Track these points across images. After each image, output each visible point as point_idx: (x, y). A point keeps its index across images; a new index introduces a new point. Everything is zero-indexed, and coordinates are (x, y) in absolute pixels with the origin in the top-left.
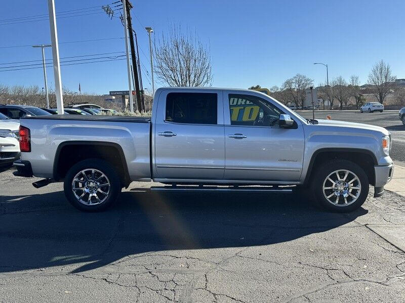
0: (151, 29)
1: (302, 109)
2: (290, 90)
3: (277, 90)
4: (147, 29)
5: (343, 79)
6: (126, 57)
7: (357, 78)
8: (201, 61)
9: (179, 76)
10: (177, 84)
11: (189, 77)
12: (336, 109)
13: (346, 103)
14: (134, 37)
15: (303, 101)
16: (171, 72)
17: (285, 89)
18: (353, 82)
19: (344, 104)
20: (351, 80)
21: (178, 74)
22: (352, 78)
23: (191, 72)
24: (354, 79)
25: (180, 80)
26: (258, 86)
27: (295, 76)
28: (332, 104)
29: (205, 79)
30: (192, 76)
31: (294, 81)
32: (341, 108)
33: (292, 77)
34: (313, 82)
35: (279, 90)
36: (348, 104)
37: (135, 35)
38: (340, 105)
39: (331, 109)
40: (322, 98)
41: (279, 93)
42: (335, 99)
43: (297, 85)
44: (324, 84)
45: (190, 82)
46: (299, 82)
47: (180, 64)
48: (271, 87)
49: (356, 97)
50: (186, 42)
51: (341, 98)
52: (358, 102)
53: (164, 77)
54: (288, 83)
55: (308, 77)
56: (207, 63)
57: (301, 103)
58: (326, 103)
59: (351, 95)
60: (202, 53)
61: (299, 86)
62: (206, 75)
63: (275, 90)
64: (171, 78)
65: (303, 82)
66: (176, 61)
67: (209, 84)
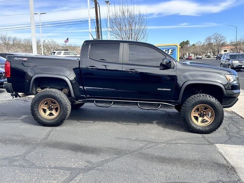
0: (109, 2)
2: (210, 44)
4: (106, 2)
8: (140, 24)
9: (125, 34)
11: (132, 35)
14: (98, 7)
15: (218, 51)
16: (119, 31)
17: (206, 43)
21: (124, 32)
23: (133, 31)
27: (214, 34)
29: (142, 36)
31: (213, 38)
33: (212, 35)
34: (226, 39)
35: (202, 44)
37: (99, 6)
41: (203, 46)
43: (215, 41)
44: (234, 40)
45: (132, 38)
46: (216, 39)
47: (125, 26)
50: (130, 10)
53: (114, 35)
54: (209, 39)
55: (222, 35)
56: (144, 26)
57: (217, 53)
61: (216, 41)
62: (143, 34)
63: (199, 44)
64: (119, 35)
65: (219, 38)
66: (123, 24)
67: (145, 40)
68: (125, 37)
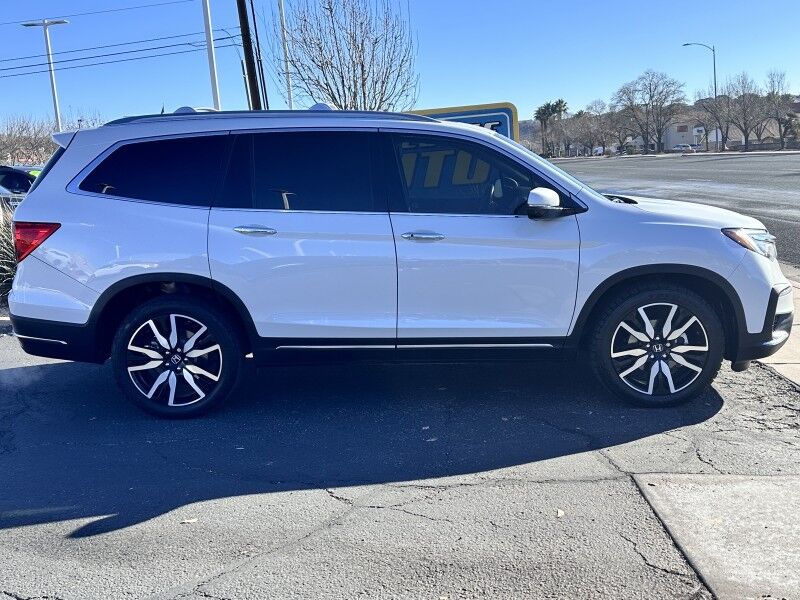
1: (659, 152)
2: (631, 109)
3: (603, 109)
5: (749, 81)
7: (782, 76)
8: (388, 46)
9: (339, 81)
10: (335, 101)
11: (363, 85)
12: (734, 149)
13: (759, 136)
15: (659, 131)
16: (318, 73)
17: (619, 108)
18: (773, 86)
19: (753, 136)
20: (769, 80)
22: (772, 76)
23: (366, 68)
24: (775, 78)
26: (561, 102)
27: (642, 74)
28: (725, 139)
29: (399, 87)
30: (369, 83)
31: (639, 87)
32: (748, 147)
33: (635, 79)
34: (681, 89)
35: (607, 110)
36: (762, 137)
38: (743, 140)
39: (723, 150)
40: (703, 125)
41: (610, 115)
42: (732, 126)
43: (647, 97)
44: (707, 92)
45: (363, 94)
46: (650, 90)
47: (339, 51)
48: (589, 103)
49: (780, 121)
51: (745, 124)
52: (785, 132)
53: (303, 85)
54: (626, 91)
55: (670, 77)
56: (403, 49)
58: (712, 137)
59: (768, 117)
60: (391, 25)
61: (651, 97)
62: (400, 78)
63: (599, 110)
65: (660, 88)
66: (330, 44)
67: (409, 98)
68: (341, 93)
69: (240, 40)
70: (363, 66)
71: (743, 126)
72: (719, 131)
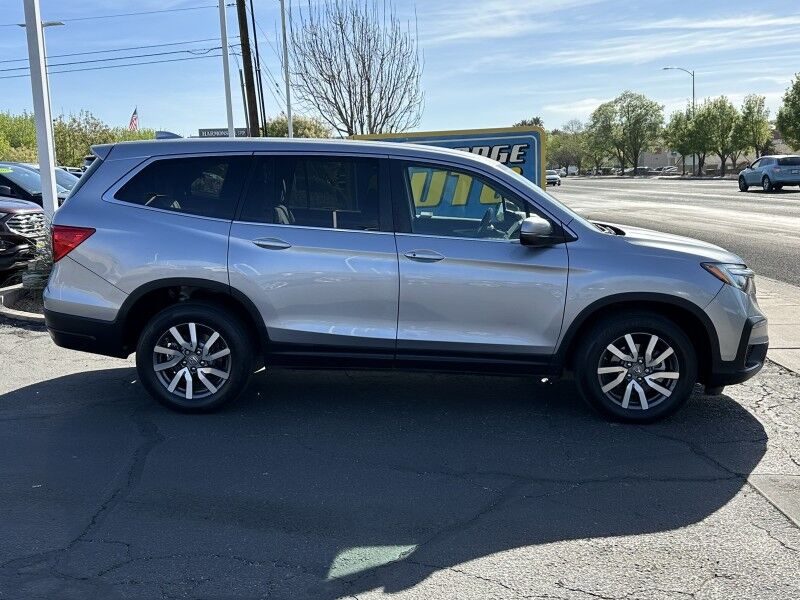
1: (634, 175)
2: (608, 129)
3: (579, 128)
6: (221, 52)
8: (396, 62)
9: (346, 95)
10: (341, 114)
11: (369, 98)
12: (709, 173)
13: (734, 160)
15: (636, 153)
16: (323, 83)
17: (597, 127)
19: (729, 161)
21: (343, 89)
22: (750, 102)
24: (752, 104)
25: (348, 106)
26: (537, 121)
27: (619, 96)
28: (701, 164)
29: (406, 102)
30: (376, 97)
31: (617, 109)
33: (613, 100)
35: (583, 129)
36: (737, 162)
38: (720, 165)
39: (700, 174)
42: (710, 152)
43: (625, 119)
45: (370, 108)
46: (626, 112)
47: (348, 66)
48: (566, 122)
49: (757, 147)
50: (362, 14)
51: (722, 148)
53: (311, 96)
55: (649, 99)
56: (410, 67)
58: (689, 161)
60: (399, 43)
61: (628, 119)
62: (407, 94)
63: (575, 129)
64: (327, 99)
65: (638, 111)
66: (338, 60)
67: (413, 115)
69: (239, 50)
70: (369, 81)
71: (721, 151)
72: (696, 156)
